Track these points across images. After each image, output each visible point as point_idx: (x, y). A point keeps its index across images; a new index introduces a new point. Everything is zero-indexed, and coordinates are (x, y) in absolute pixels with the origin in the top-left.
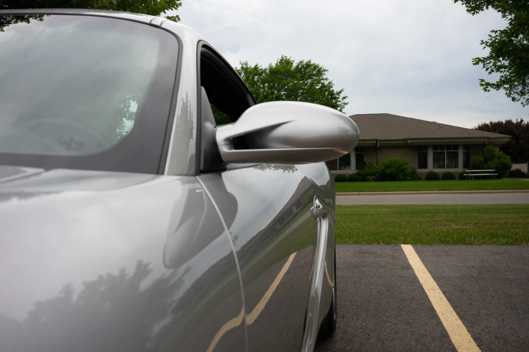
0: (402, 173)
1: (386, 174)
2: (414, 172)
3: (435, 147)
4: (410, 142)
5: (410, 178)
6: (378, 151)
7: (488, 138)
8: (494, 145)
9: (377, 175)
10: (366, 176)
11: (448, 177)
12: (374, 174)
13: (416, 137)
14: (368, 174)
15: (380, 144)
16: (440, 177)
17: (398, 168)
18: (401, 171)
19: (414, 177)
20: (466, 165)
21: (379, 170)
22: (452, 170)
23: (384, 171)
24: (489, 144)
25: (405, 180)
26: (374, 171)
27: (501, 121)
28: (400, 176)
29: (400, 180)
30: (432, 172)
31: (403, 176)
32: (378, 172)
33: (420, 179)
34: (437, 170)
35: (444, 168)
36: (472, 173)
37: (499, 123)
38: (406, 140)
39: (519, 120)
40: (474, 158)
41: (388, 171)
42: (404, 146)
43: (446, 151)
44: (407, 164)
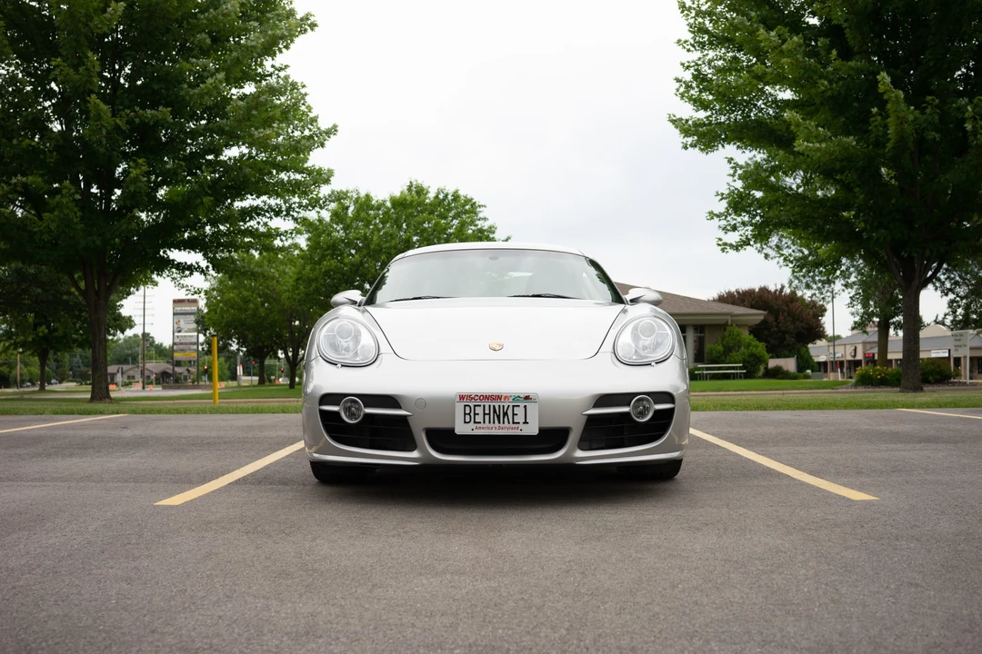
7: (731, 315)
8: (740, 326)
24: (732, 325)
36: (708, 369)
39: (779, 287)
40: (710, 346)
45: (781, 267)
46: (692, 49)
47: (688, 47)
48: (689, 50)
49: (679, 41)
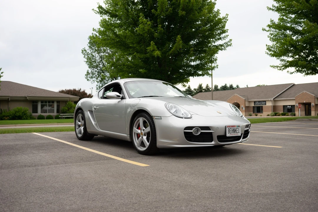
0: (25, 116)
1: (16, 116)
2: (31, 115)
3: (42, 102)
4: (29, 99)
5: (30, 118)
6: (9, 103)
7: (70, 98)
8: (72, 101)
9: (10, 116)
10: (3, 117)
11: (49, 118)
12: (9, 116)
13: (32, 96)
14: (4, 116)
15: (10, 99)
16: (45, 118)
17: (23, 113)
18: (25, 115)
19: (32, 118)
20: (58, 111)
21: (11, 114)
22: (52, 114)
23: (14, 115)
24: (69, 101)
25: (27, 119)
26: (8, 115)
27: (71, 89)
28: (24, 117)
29: (24, 119)
30: (41, 115)
31: (26, 117)
32: (11, 115)
33: (34, 119)
34: (43, 114)
35: (47, 113)
36: (64, 115)
37: (70, 90)
38: (26, 97)
39: (79, 89)
40: (62, 107)
41: (18, 114)
42: (25, 100)
43: (48, 104)
44: (28, 110)
45: (92, 83)
46: (97, 13)
47: (96, 12)
48: (96, 13)
49: (93, 9)
